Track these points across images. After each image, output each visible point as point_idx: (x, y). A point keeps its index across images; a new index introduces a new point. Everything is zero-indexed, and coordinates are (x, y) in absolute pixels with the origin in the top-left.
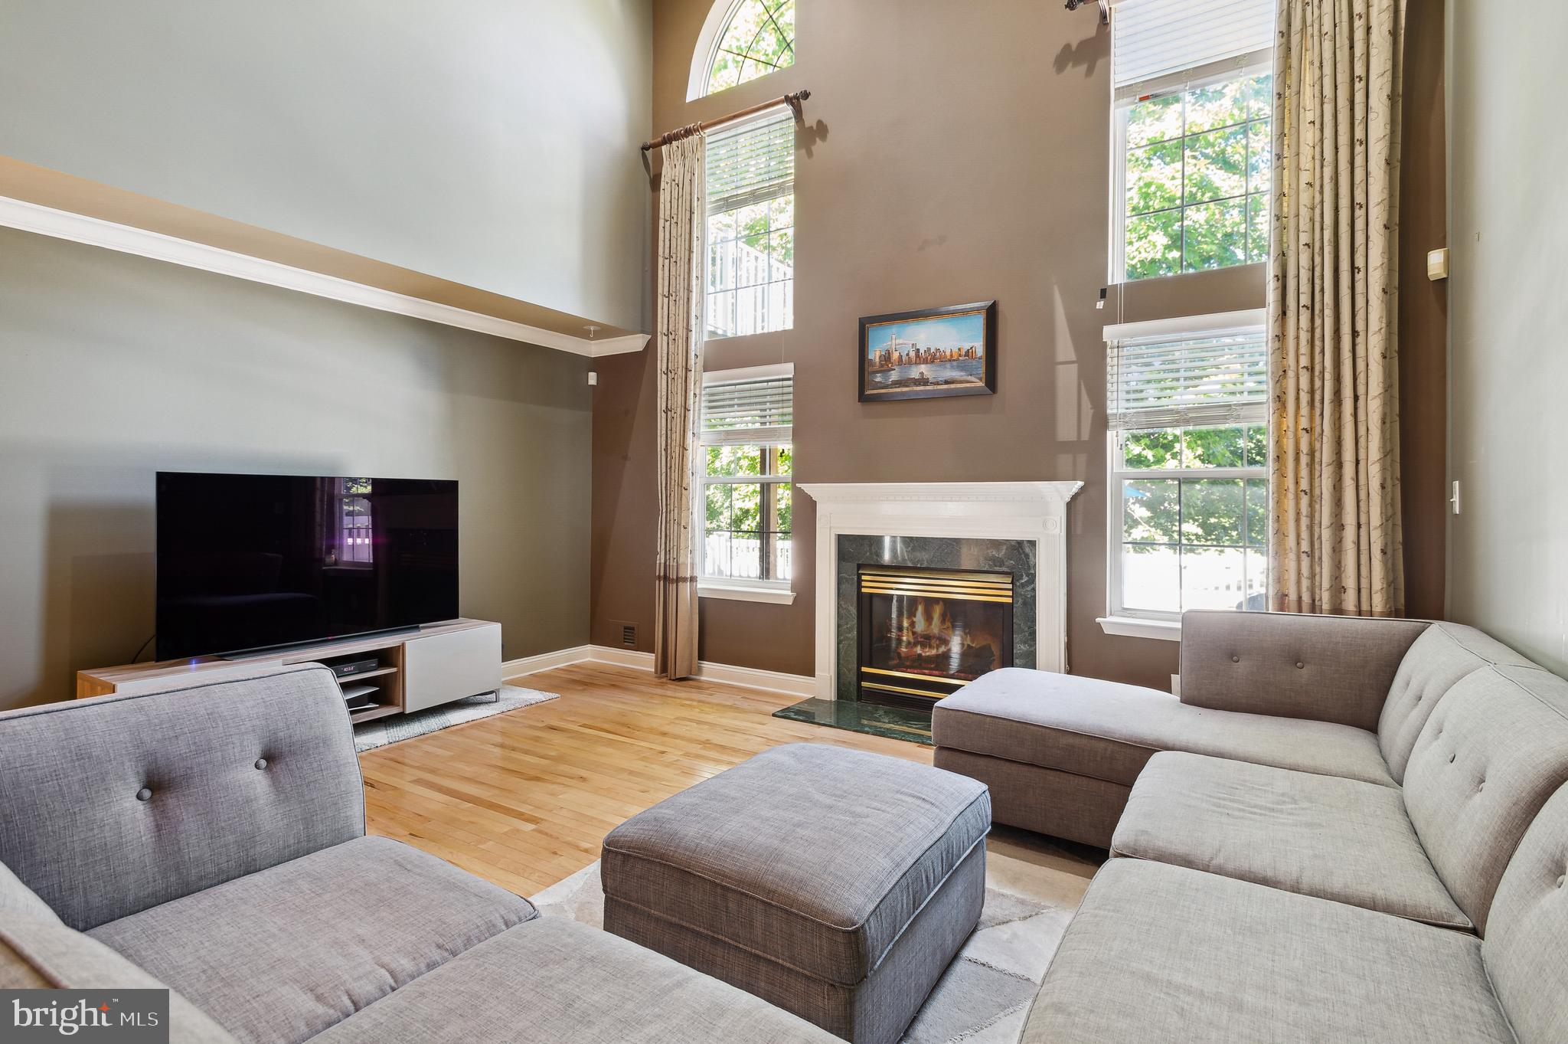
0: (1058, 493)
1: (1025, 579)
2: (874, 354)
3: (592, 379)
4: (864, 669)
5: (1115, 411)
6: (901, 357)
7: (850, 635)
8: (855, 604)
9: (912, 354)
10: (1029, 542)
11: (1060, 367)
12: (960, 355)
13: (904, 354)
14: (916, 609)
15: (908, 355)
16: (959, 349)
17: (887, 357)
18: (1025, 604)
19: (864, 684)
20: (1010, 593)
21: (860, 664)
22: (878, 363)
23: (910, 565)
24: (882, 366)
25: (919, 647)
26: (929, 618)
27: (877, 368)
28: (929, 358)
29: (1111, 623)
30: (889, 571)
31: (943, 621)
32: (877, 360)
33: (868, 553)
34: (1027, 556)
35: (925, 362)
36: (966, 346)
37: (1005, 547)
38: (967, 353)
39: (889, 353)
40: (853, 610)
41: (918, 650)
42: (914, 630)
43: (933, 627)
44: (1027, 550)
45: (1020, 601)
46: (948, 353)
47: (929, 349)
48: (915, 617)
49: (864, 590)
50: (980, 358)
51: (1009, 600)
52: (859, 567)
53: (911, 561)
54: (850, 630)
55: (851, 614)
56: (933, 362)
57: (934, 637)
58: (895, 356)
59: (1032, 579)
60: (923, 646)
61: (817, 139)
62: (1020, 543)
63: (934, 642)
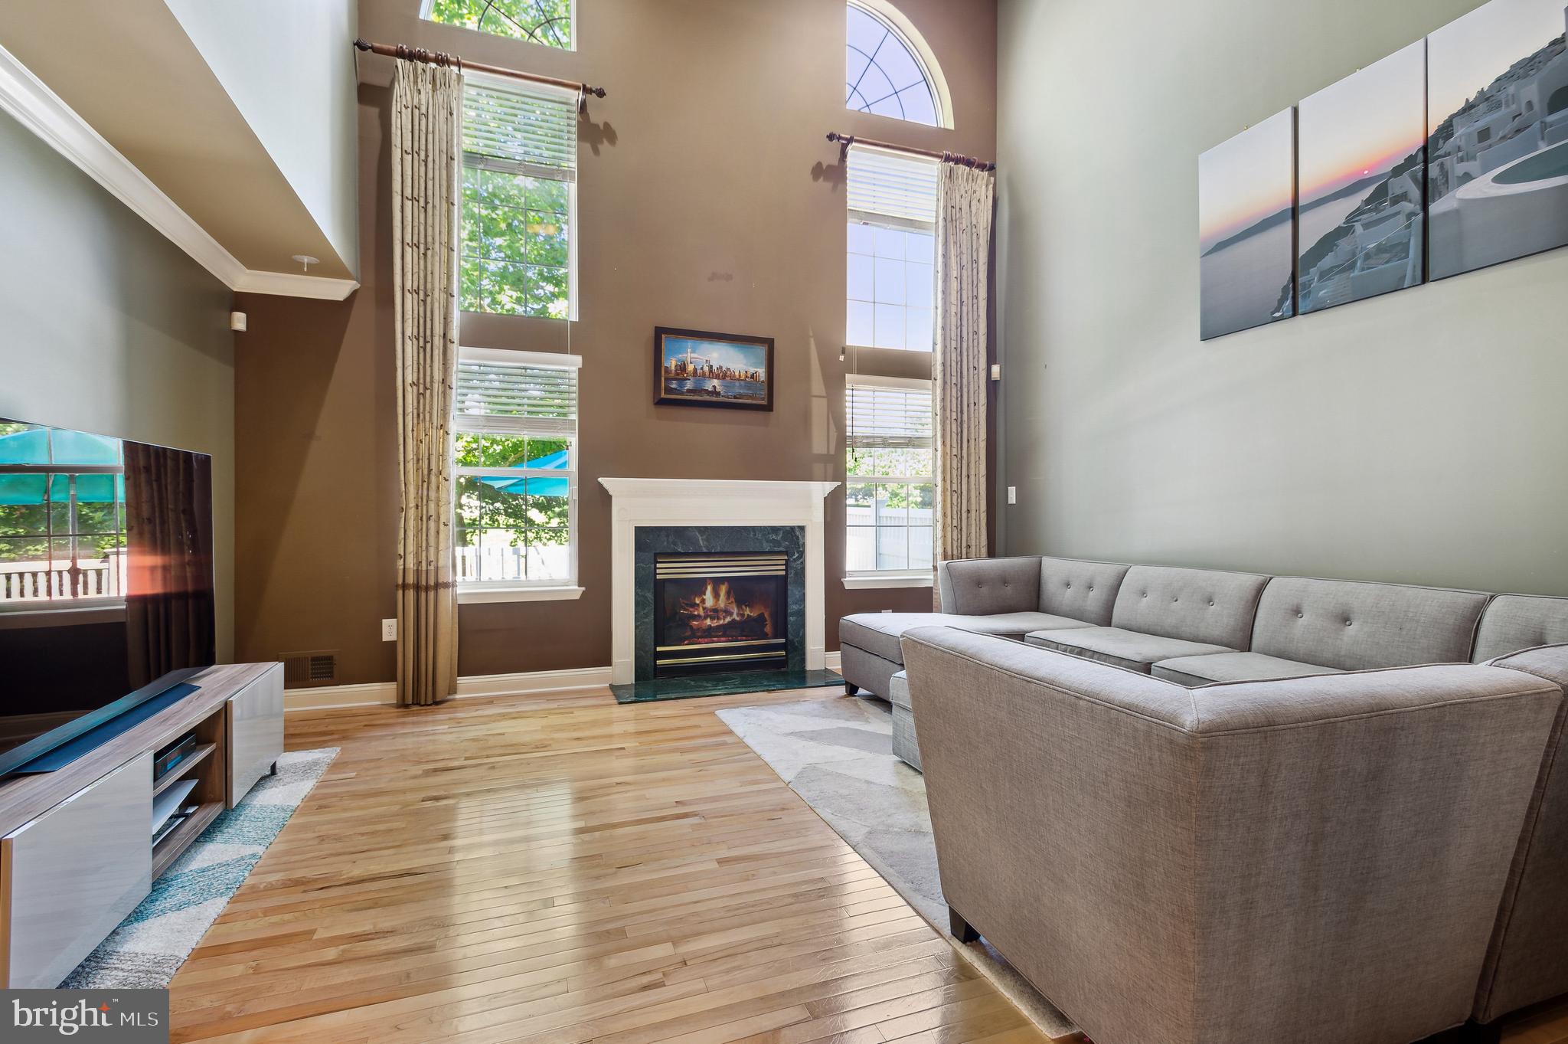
0: (820, 490)
1: (796, 555)
2: (671, 363)
3: (239, 321)
4: (659, 649)
5: (851, 434)
6: (695, 370)
7: (647, 620)
8: (652, 591)
9: (706, 369)
10: (799, 527)
11: (814, 399)
12: (747, 377)
13: (699, 368)
14: (706, 589)
15: (702, 368)
16: (746, 372)
17: (682, 367)
18: (796, 574)
19: (659, 662)
20: (784, 567)
21: (657, 644)
22: (673, 371)
23: (705, 550)
24: (678, 374)
25: (709, 620)
26: (716, 595)
27: (672, 375)
28: (721, 374)
29: (850, 582)
30: (681, 558)
31: (728, 598)
32: (673, 368)
33: (665, 543)
34: (798, 538)
35: (717, 377)
36: (752, 370)
37: (782, 532)
38: (752, 376)
39: (685, 364)
40: (650, 596)
41: (708, 622)
42: (704, 606)
43: (720, 602)
44: (798, 533)
45: (793, 572)
46: (737, 374)
47: (721, 367)
48: (705, 595)
49: (658, 577)
50: (763, 382)
51: (783, 573)
52: (656, 555)
53: (707, 547)
54: (646, 615)
55: (648, 601)
56: (724, 378)
57: (721, 610)
58: (691, 368)
59: (802, 554)
60: (712, 618)
61: (605, 141)
62: (792, 528)
63: (721, 615)
